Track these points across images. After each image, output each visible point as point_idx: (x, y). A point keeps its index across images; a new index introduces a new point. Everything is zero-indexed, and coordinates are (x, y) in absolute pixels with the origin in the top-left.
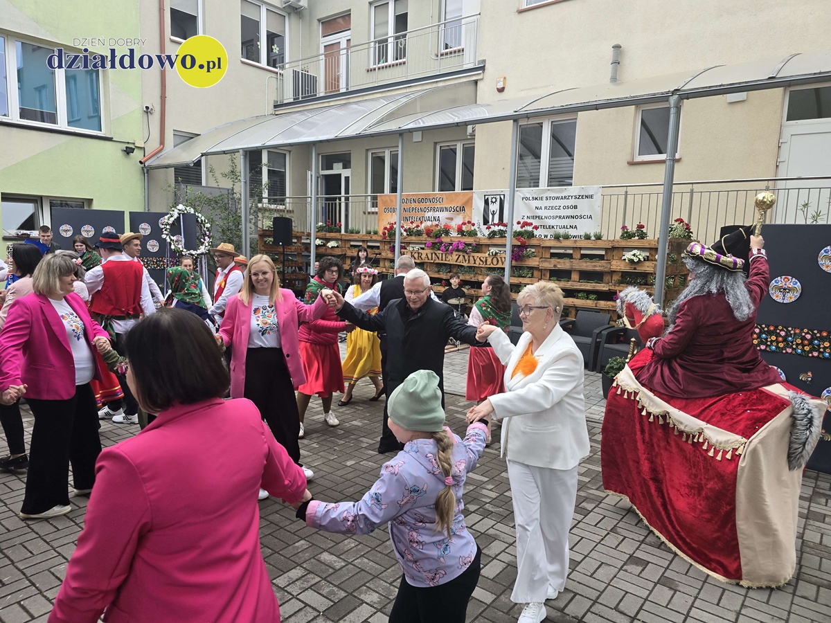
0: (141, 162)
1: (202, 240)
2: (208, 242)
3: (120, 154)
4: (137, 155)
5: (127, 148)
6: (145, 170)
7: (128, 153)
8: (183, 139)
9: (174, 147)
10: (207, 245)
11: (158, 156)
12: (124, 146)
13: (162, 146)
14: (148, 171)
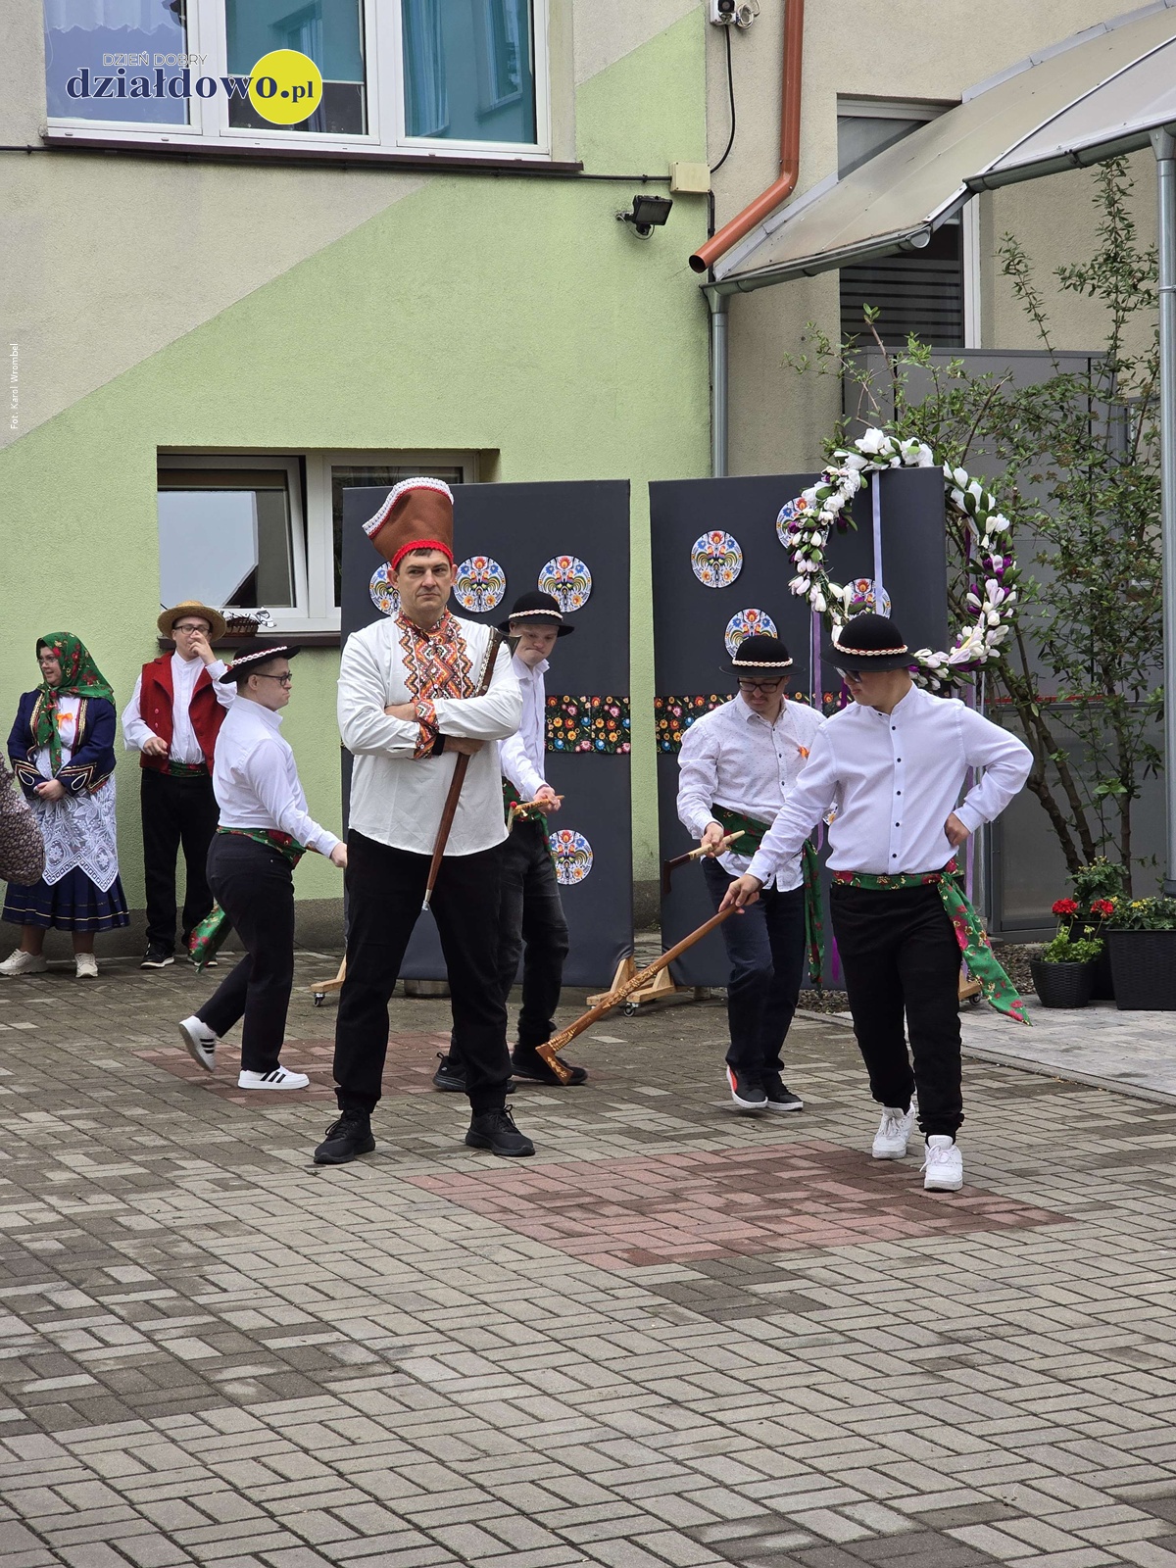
0: (696, 263)
1: (971, 597)
2: (1002, 607)
3: (610, 234)
4: (682, 231)
5: (638, 202)
6: (715, 297)
7: (643, 228)
8: (880, 135)
9: (842, 175)
10: (994, 618)
11: (771, 224)
12: (624, 199)
13: (787, 178)
14: (725, 299)
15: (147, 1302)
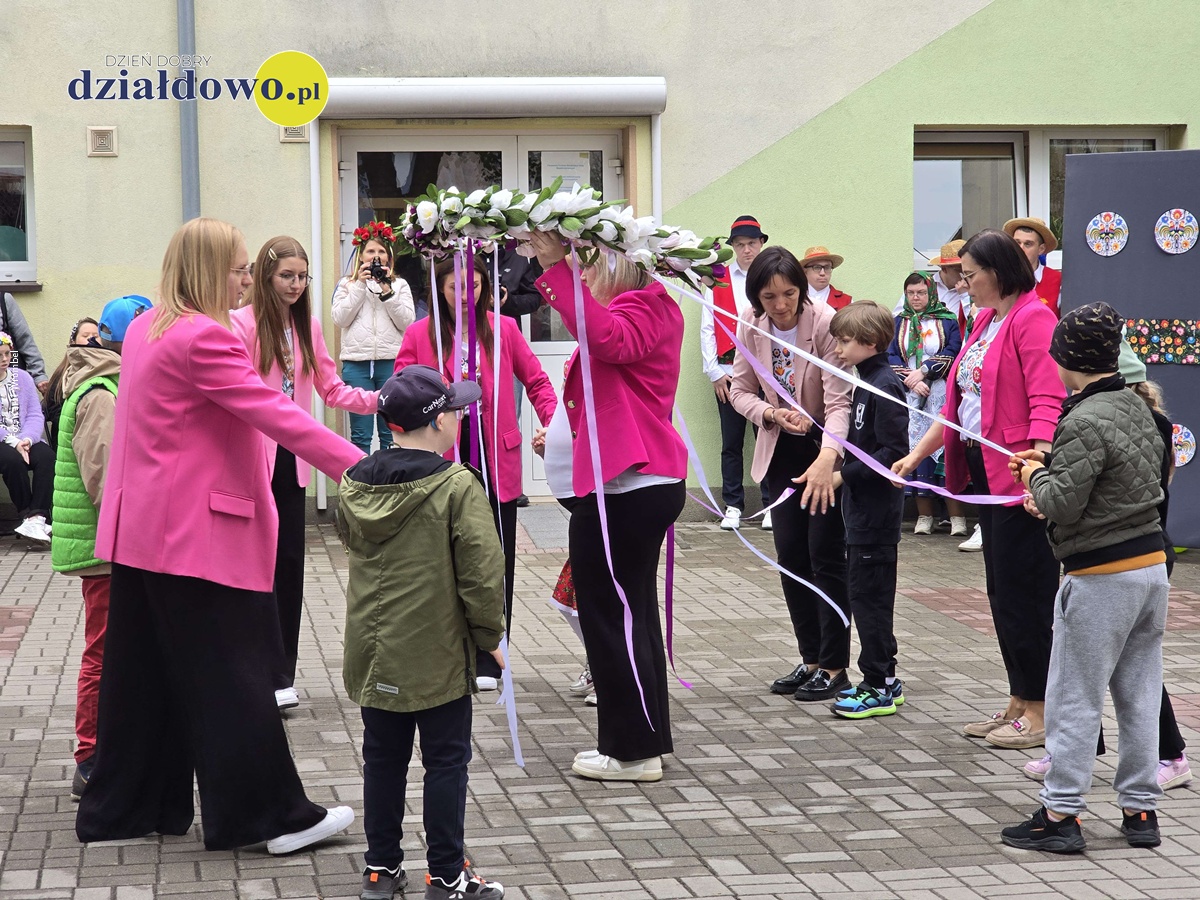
15: (932, 778)
